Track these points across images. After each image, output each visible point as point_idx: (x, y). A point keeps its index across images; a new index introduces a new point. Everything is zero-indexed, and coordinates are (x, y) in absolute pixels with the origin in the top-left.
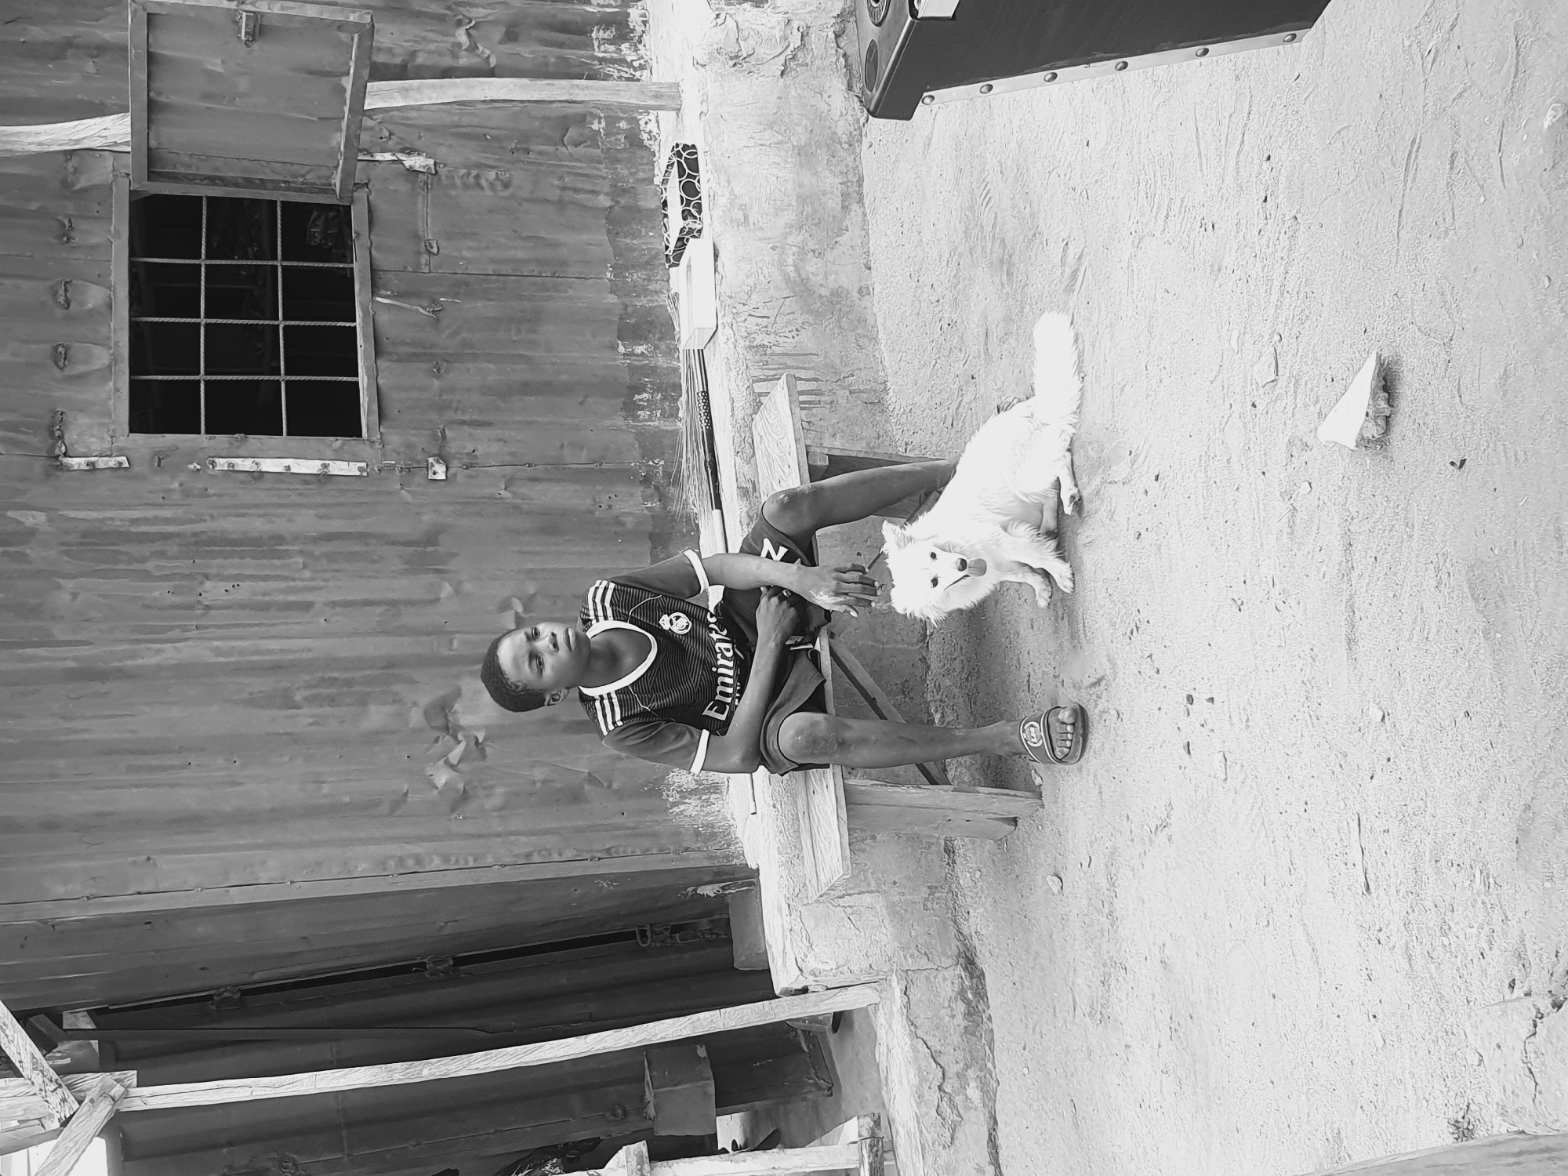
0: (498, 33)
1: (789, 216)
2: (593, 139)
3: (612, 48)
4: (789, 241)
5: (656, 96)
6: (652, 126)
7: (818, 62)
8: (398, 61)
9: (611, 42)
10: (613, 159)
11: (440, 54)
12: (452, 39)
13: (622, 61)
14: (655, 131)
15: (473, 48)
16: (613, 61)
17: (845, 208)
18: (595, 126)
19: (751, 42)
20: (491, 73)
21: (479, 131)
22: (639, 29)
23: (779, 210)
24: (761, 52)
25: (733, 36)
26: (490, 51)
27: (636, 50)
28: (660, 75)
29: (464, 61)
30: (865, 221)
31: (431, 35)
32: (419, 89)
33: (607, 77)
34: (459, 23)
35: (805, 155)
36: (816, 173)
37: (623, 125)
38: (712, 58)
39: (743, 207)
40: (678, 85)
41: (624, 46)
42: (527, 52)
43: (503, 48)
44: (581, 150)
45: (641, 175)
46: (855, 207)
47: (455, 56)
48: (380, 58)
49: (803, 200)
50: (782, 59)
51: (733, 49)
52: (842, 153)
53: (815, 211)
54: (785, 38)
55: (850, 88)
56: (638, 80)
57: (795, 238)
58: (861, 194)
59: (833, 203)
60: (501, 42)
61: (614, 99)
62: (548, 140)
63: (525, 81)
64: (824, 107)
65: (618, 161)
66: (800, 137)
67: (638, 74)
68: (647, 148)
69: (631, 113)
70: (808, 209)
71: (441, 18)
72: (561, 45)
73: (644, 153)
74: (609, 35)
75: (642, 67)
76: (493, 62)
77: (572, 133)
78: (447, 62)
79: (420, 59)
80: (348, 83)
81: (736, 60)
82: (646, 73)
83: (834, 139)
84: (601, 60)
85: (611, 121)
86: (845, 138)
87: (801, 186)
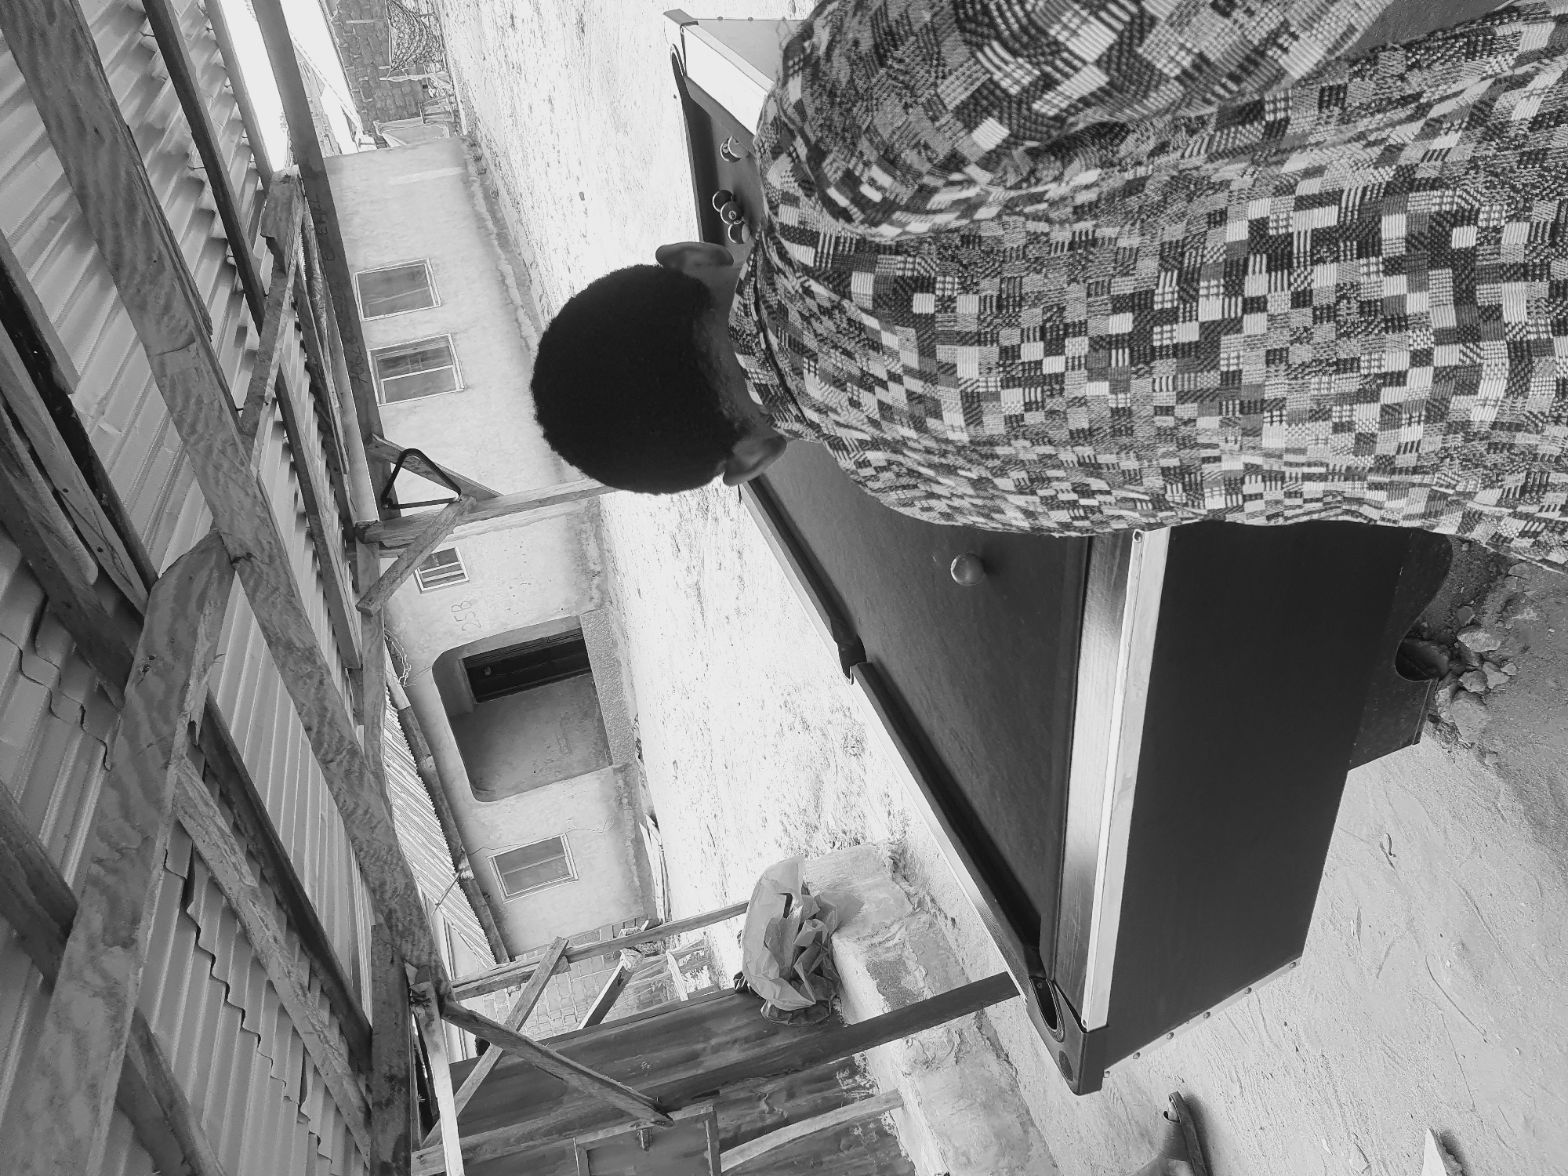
0: (783, 1096)
1: (994, 1149)
2: (857, 1141)
3: (850, 1081)
4: (1000, 1165)
5: (887, 1102)
6: (889, 1120)
7: (974, 1049)
8: (731, 1134)
9: (848, 1078)
10: (872, 1149)
11: (752, 1121)
12: (757, 1110)
13: (859, 1087)
14: (892, 1123)
15: (772, 1111)
16: (854, 1089)
17: (1026, 1132)
18: (856, 1132)
19: (932, 1050)
20: (786, 1122)
21: (790, 1160)
22: (862, 1064)
23: (986, 1148)
24: (939, 1054)
25: (921, 1052)
26: (783, 1109)
27: (865, 1077)
28: (883, 1089)
29: (769, 1121)
30: (1041, 1136)
31: (747, 1112)
32: (749, 1148)
33: (853, 1100)
34: (760, 1098)
35: (988, 1107)
36: (999, 1116)
37: (872, 1126)
38: (913, 1068)
39: (964, 1154)
40: (897, 1090)
41: (857, 1078)
42: (803, 1102)
43: (789, 1105)
44: (852, 1151)
45: (893, 1154)
46: (1031, 1129)
47: (762, 1119)
48: (722, 1136)
49: (998, 1136)
50: (953, 1053)
51: (922, 1058)
52: (1009, 1098)
53: (1008, 1141)
54: (950, 1041)
55: (998, 1057)
56: (872, 1096)
57: (1003, 1163)
58: (1031, 1119)
59: (1017, 1131)
60: (786, 1101)
61: (864, 1113)
62: (831, 1152)
63: (809, 1120)
64: (988, 1074)
65: (876, 1150)
66: (981, 1097)
67: (870, 1092)
68: (891, 1135)
69: (875, 1118)
70: (1003, 1141)
71: (748, 1100)
72: (821, 1090)
73: (889, 1139)
74: (846, 1074)
75: (871, 1086)
76: (786, 1115)
77: (843, 1142)
78: (760, 1125)
79: (743, 1129)
80: (708, 1155)
81: (927, 1063)
82: (875, 1089)
83: (1002, 1091)
84: (848, 1091)
85: (864, 1126)
86: (1008, 1088)
87: (993, 1127)
